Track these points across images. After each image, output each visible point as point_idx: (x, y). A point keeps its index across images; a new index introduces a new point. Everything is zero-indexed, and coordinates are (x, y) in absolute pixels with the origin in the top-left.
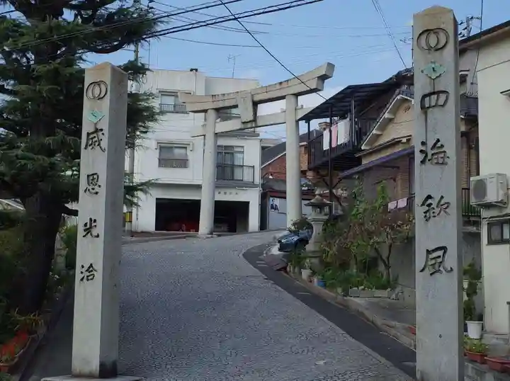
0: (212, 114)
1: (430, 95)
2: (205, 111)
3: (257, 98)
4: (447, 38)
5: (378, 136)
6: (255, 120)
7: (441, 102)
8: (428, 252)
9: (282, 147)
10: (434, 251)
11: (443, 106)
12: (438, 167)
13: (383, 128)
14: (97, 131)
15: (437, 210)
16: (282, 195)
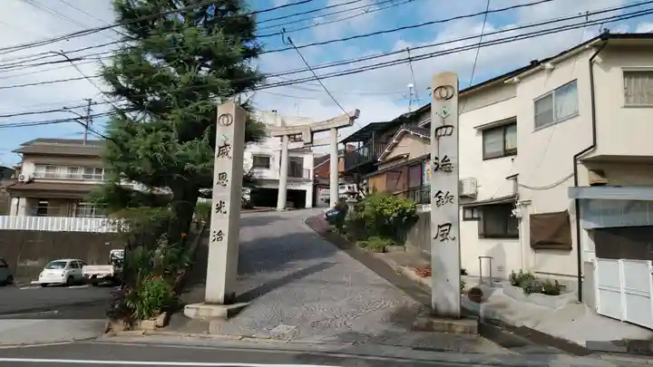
0: (286, 138)
1: (441, 128)
2: (282, 136)
3: (313, 129)
4: (453, 92)
5: (388, 154)
6: (312, 142)
7: (448, 132)
8: (440, 227)
9: (328, 156)
10: (443, 226)
11: (450, 135)
12: (446, 174)
13: (392, 149)
14: (226, 145)
15: (445, 201)
16: (328, 187)
